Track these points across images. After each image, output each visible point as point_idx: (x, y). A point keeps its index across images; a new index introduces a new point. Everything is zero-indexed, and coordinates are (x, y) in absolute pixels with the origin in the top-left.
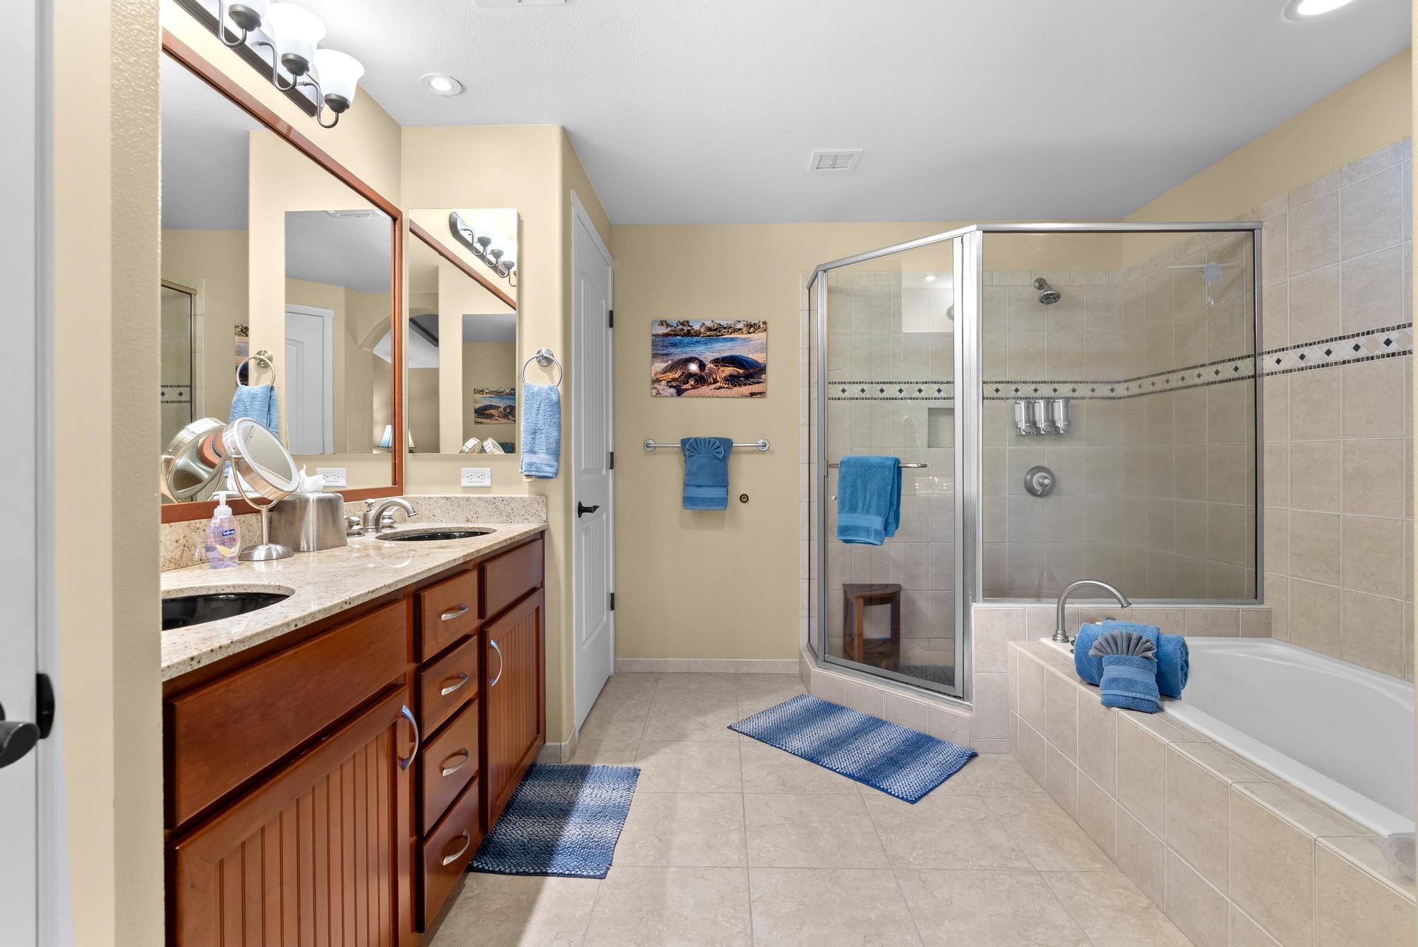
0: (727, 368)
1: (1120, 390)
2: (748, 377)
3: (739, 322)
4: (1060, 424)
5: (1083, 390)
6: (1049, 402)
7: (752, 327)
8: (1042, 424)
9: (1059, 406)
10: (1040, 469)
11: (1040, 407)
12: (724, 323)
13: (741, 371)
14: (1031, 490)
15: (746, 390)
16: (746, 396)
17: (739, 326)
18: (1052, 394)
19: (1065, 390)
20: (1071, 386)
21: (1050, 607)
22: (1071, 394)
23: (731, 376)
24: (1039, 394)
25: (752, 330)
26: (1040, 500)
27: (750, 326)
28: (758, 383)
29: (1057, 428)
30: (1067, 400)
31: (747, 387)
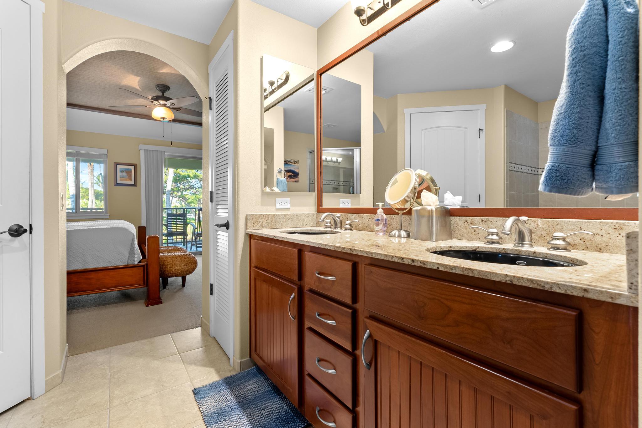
0: (289, 173)
2: (294, 176)
3: (292, 160)
7: (295, 162)
12: (288, 160)
13: (292, 174)
15: (294, 180)
16: (294, 182)
17: (292, 161)
23: (290, 175)
25: (295, 163)
27: (295, 161)
28: (297, 178)
31: (294, 179)
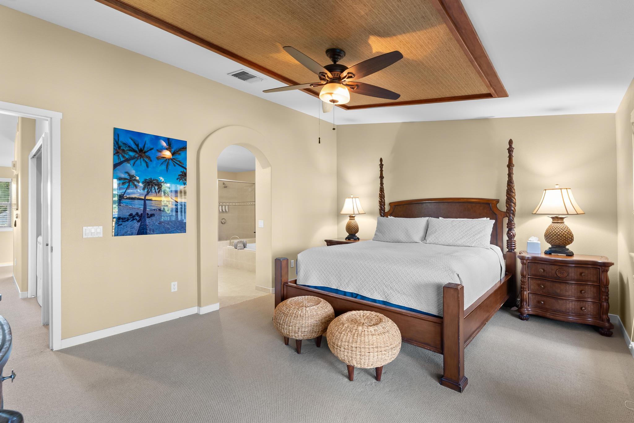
1: (237, 204)
4: (227, 210)
5: (231, 204)
6: (225, 206)
8: (224, 210)
9: (227, 207)
10: (223, 219)
11: (224, 207)
14: (222, 223)
18: (225, 205)
19: (228, 204)
20: (229, 203)
21: (228, 241)
22: (229, 205)
24: (223, 204)
26: (224, 225)
29: (227, 211)
30: (228, 206)
